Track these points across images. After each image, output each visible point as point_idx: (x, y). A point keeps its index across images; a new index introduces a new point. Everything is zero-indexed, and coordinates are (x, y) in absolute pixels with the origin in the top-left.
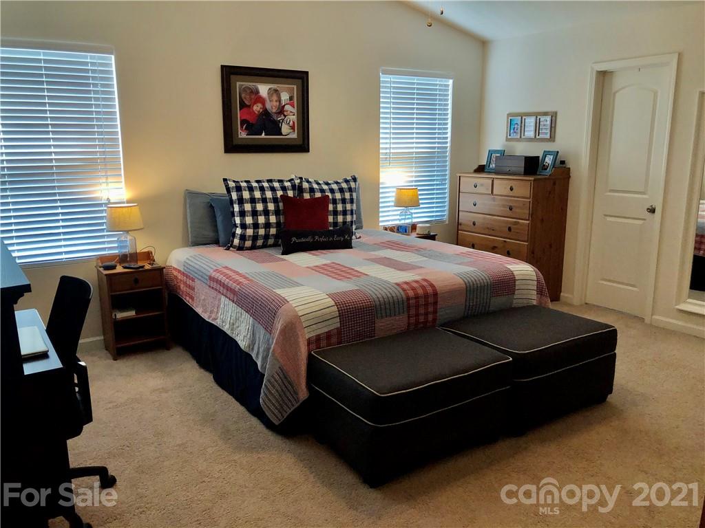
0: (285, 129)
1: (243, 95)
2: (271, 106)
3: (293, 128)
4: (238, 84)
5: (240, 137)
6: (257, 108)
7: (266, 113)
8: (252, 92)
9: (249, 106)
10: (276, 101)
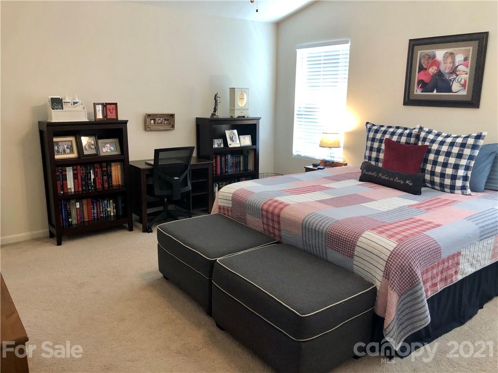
0: (455, 87)
1: (422, 61)
2: (445, 68)
3: (464, 86)
4: (419, 52)
5: (415, 93)
6: (432, 70)
7: (440, 74)
8: (430, 58)
9: (426, 69)
10: (450, 63)
